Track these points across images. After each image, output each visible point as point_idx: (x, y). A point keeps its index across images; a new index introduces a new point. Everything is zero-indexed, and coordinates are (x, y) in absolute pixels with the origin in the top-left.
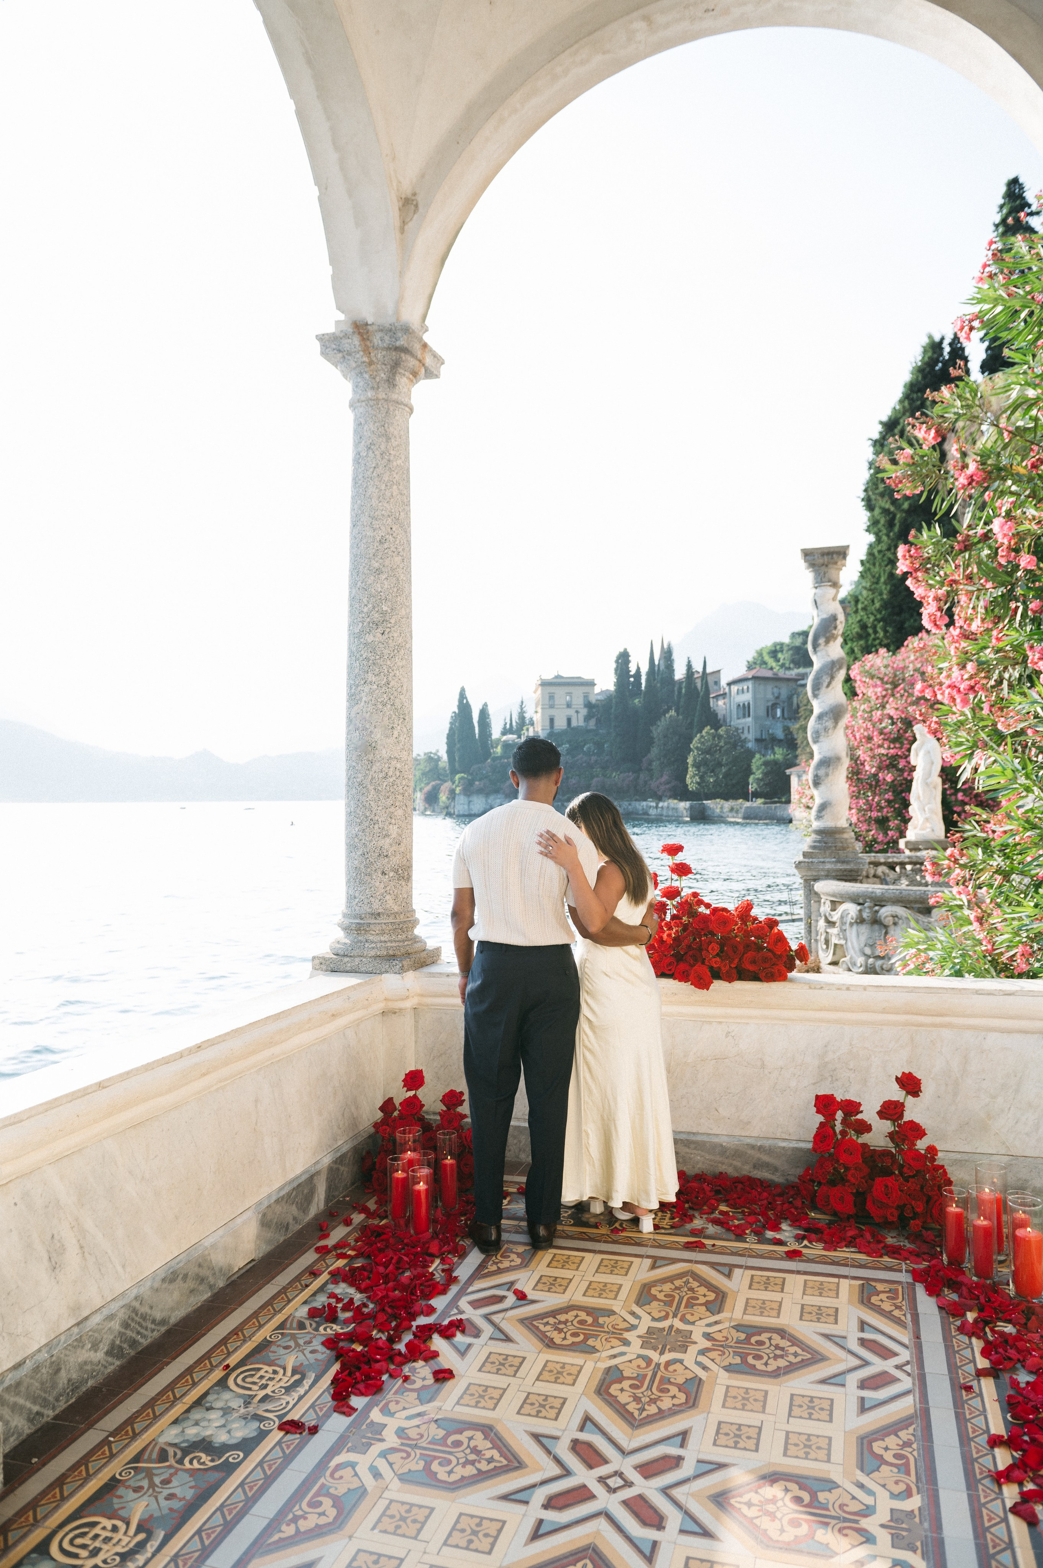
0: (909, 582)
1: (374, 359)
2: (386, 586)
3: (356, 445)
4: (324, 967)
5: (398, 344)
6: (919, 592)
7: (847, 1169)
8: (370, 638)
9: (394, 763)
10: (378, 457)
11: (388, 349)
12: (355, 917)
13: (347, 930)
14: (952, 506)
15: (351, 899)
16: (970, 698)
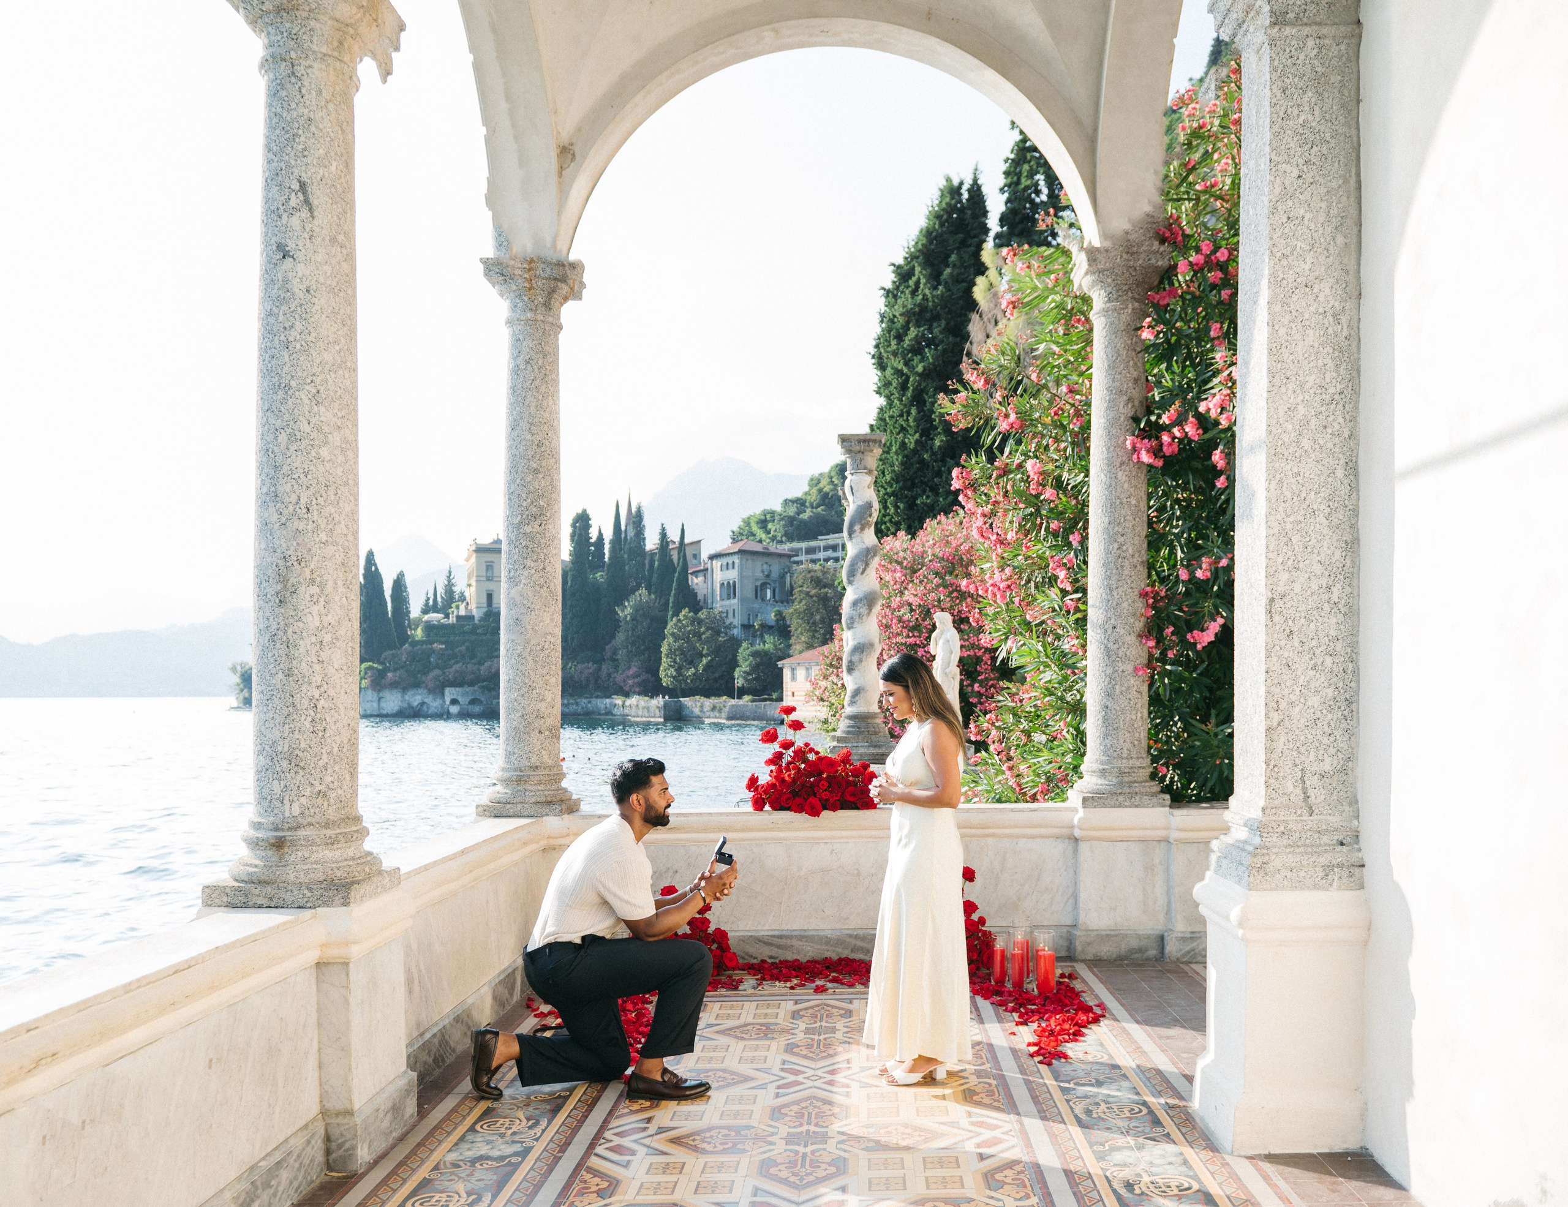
0: (961, 498)
2: (543, 483)
3: (514, 358)
4: (488, 813)
6: (968, 507)
12: (515, 770)
13: (506, 782)
14: (995, 441)
15: (509, 755)
16: (1007, 594)
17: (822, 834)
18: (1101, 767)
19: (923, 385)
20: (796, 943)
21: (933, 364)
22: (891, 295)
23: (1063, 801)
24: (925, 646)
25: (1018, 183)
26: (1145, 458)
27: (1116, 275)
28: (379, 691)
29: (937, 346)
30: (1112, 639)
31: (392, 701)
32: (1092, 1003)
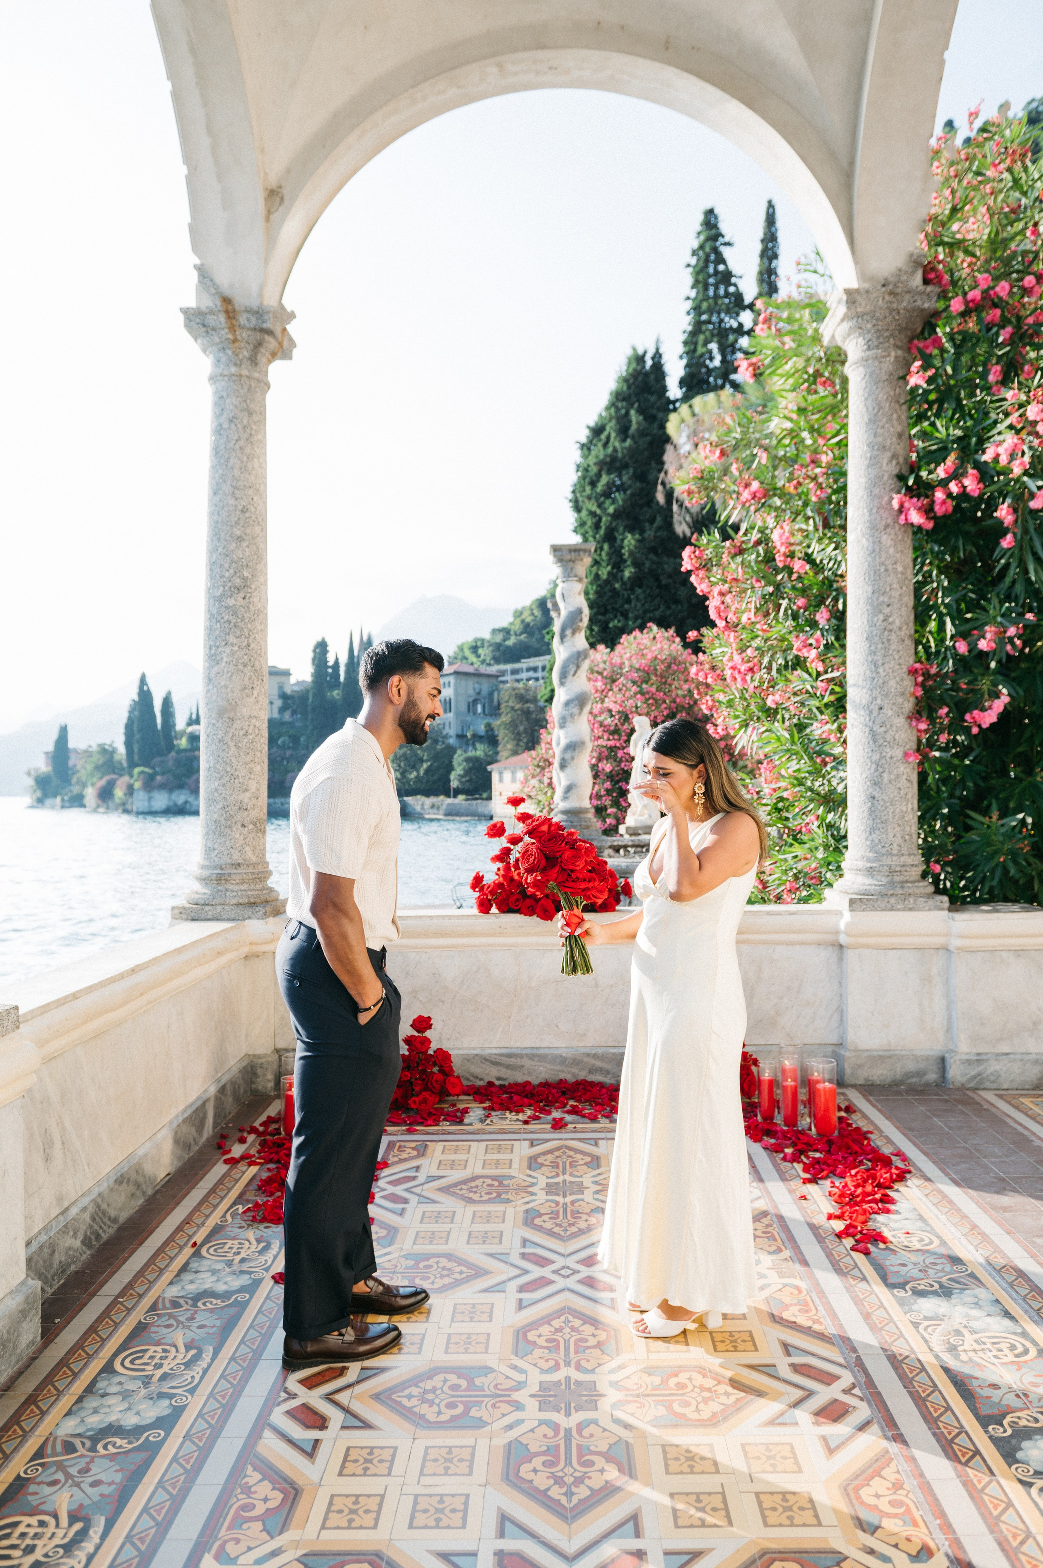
0: (693, 579)
1: (239, 337)
2: (247, 553)
3: (217, 416)
4: (184, 916)
5: (265, 326)
6: (701, 588)
8: (231, 602)
9: (253, 721)
10: (241, 430)
11: (254, 329)
12: (215, 868)
13: (205, 880)
15: (208, 851)
16: (748, 678)
17: (554, 940)
18: (868, 865)
19: (614, 525)
20: (527, 1063)
21: (623, 506)
22: (586, 448)
23: (820, 901)
24: (624, 748)
25: (695, 350)
26: (916, 518)
27: (877, 320)
28: (149, 792)
29: (625, 491)
30: (878, 721)
31: (161, 800)
32: (886, 1150)
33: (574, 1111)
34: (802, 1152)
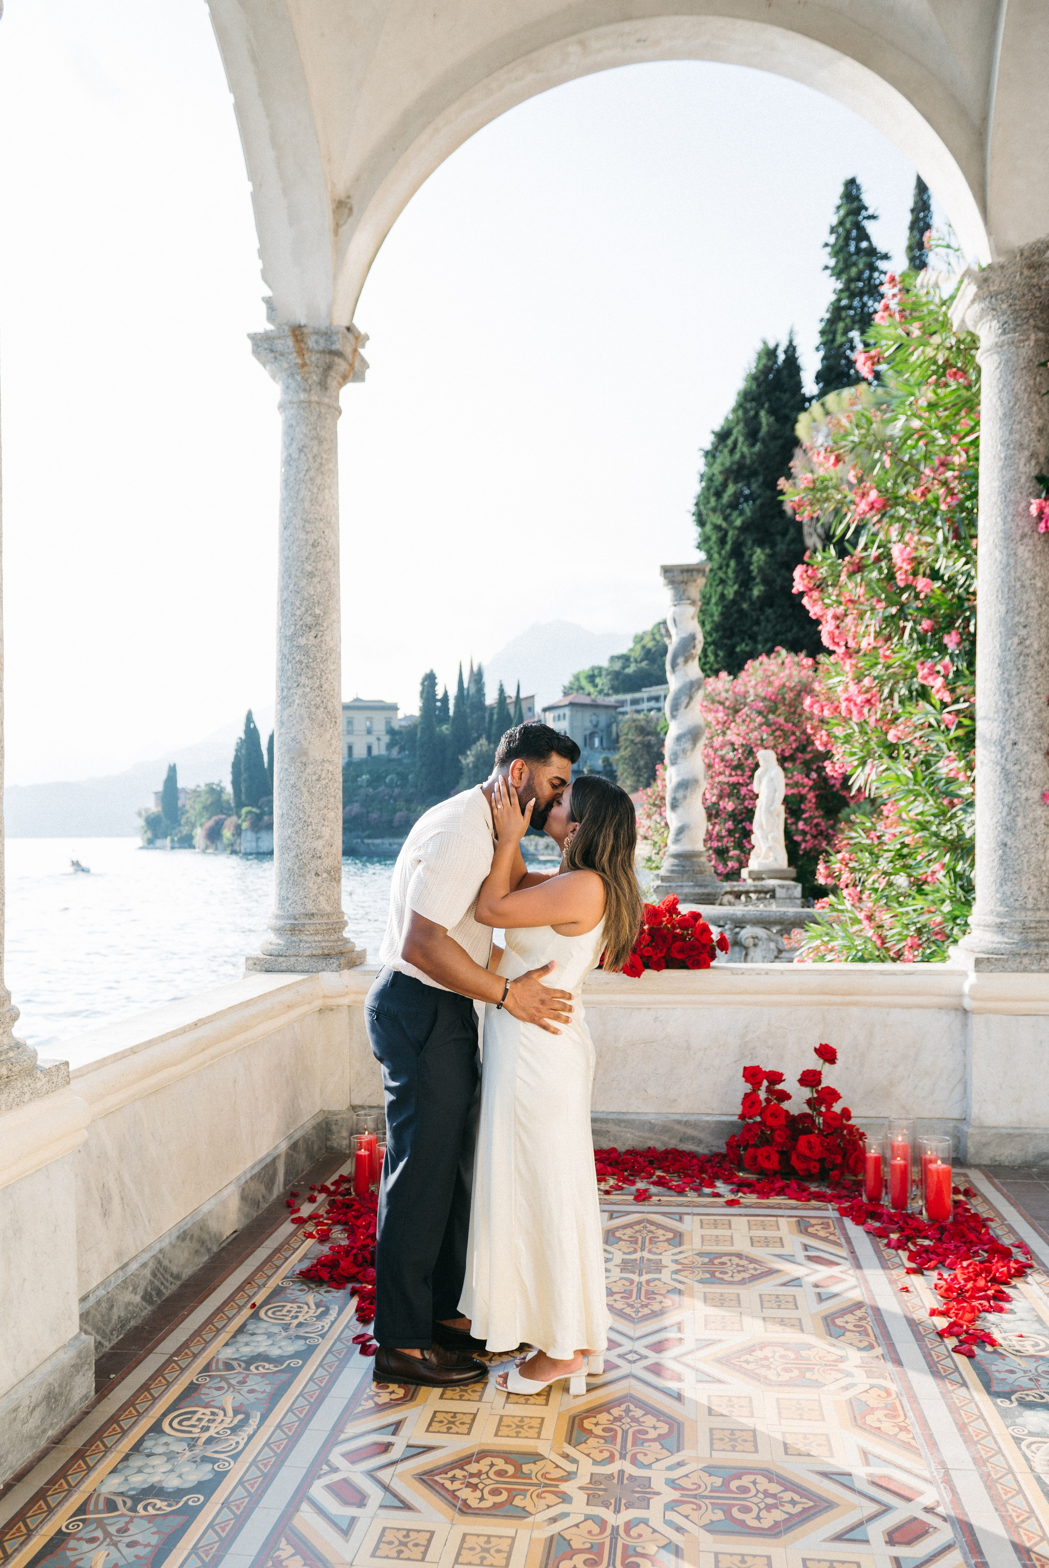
0: (805, 601)
1: (307, 361)
2: (319, 590)
3: (287, 446)
4: (258, 967)
5: (333, 347)
6: (814, 611)
7: (773, 1130)
8: (302, 642)
9: (326, 765)
10: (311, 459)
11: (323, 352)
12: (289, 918)
13: (279, 931)
14: (848, 528)
15: (283, 900)
16: (865, 710)
17: (644, 998)
18: (994, 921)
22: (711, 455)
23: (944, 960)
27: (1015, 298)
30: (1011, 758)
32: (1007, 1241)
33: (661, 1182)
34: (911, 1238)
